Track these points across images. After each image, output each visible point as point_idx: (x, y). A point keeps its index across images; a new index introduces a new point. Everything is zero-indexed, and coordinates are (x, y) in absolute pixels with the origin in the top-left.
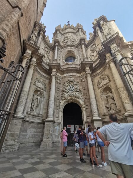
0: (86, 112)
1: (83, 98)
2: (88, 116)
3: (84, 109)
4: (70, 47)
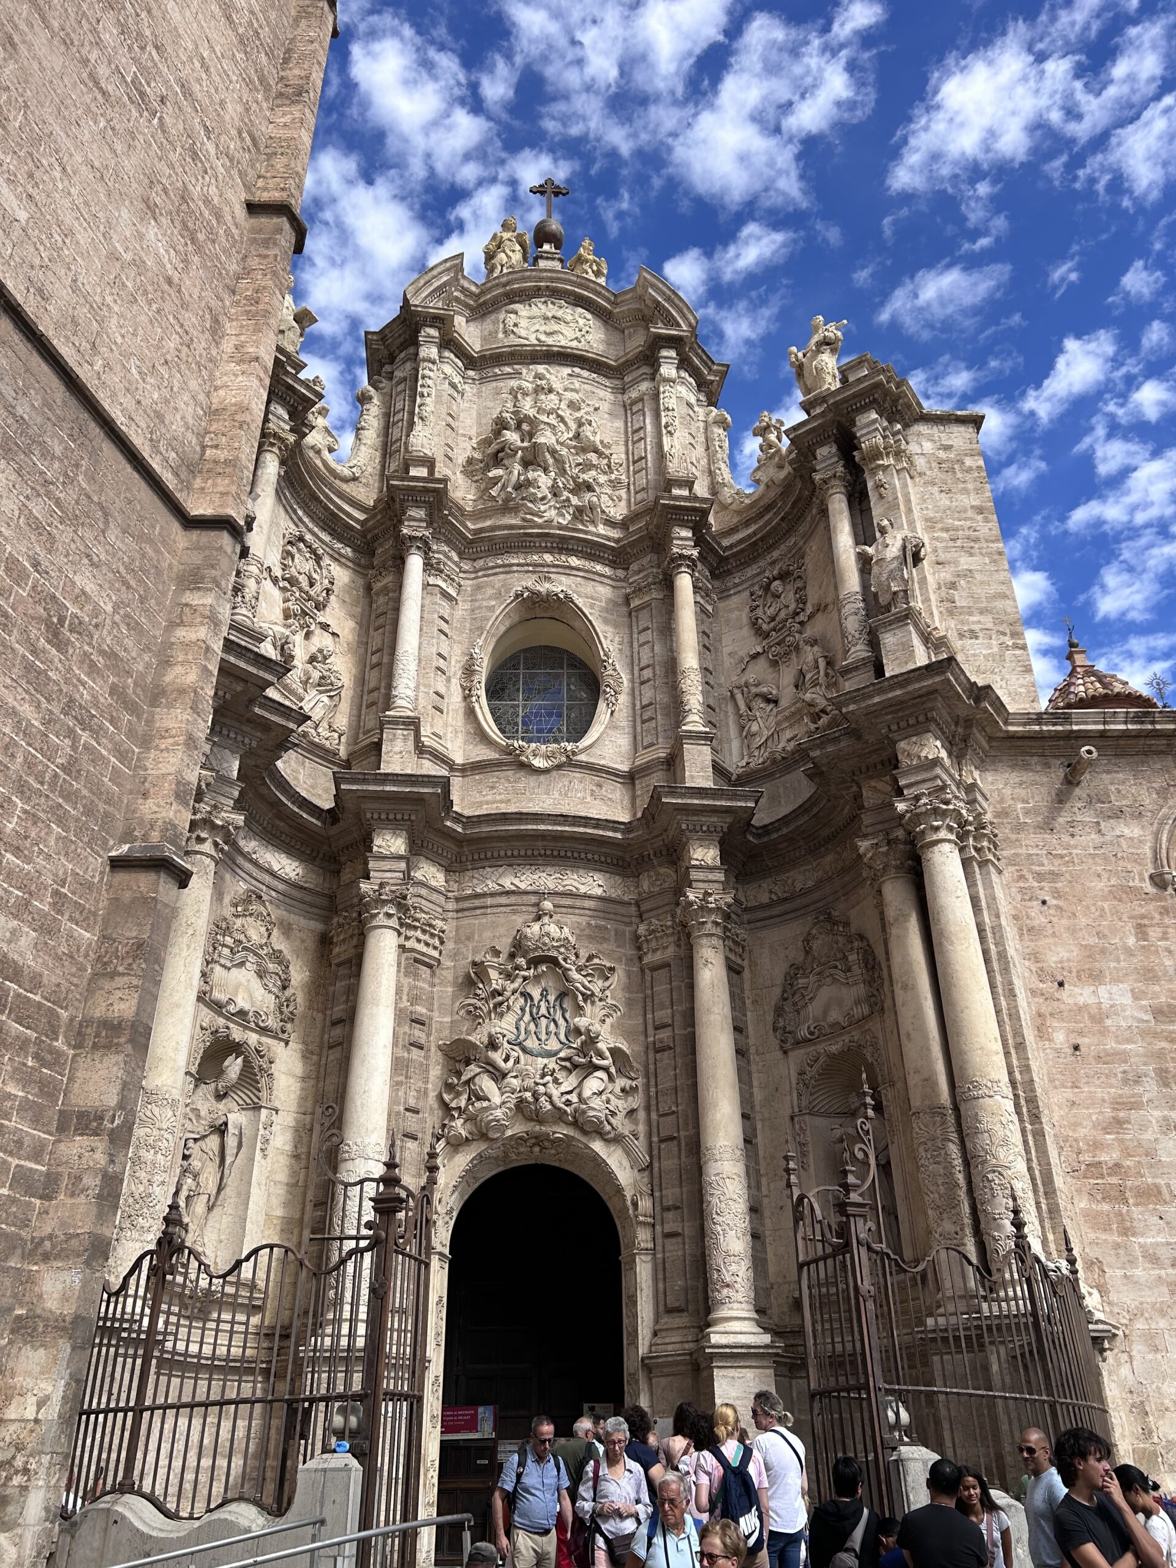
0: (660, 1272)
1: (641, 1128)
2: (670, 1311)
3: (643, 1236)
4: (548, 558)
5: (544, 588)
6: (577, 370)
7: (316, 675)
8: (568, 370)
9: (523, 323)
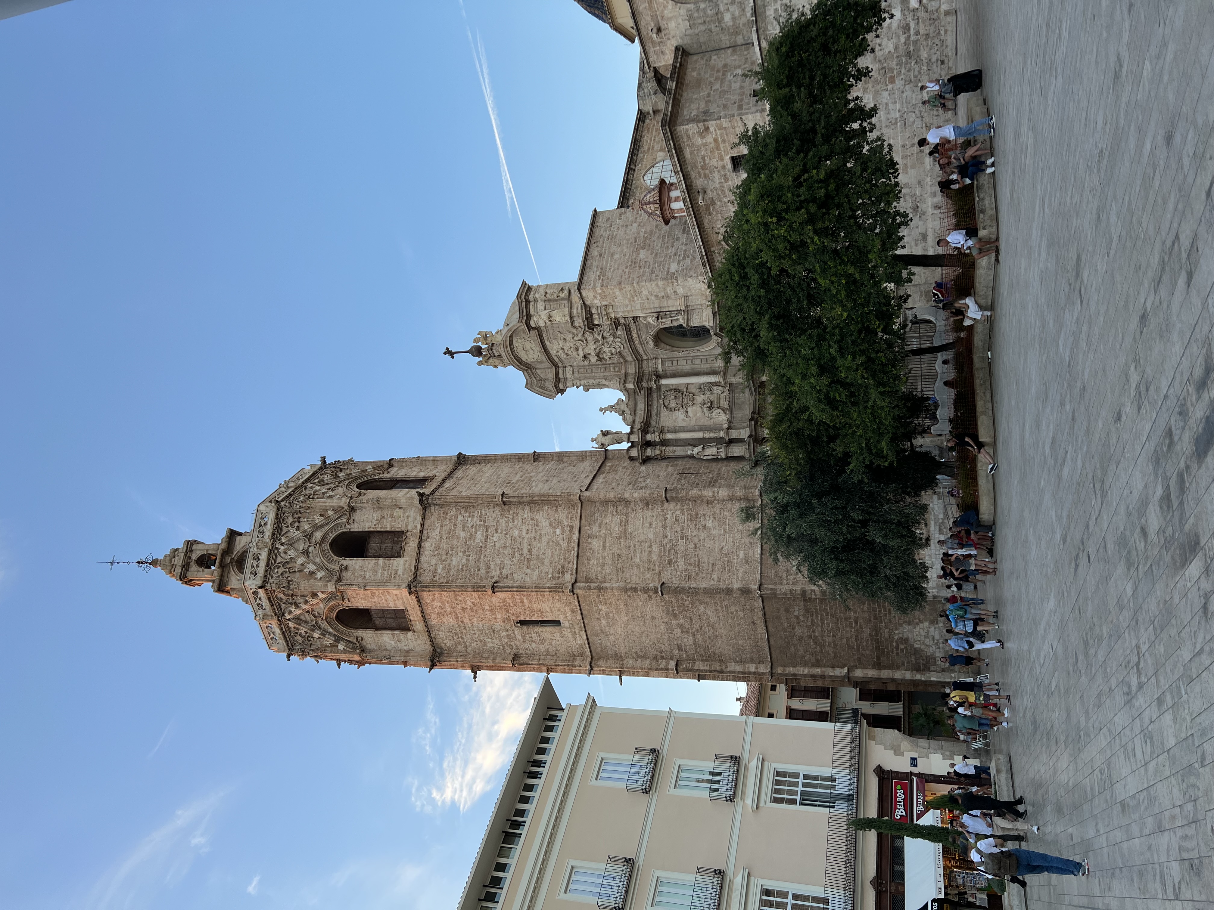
4: (637, 342)
5: (651, 344)
6: (546, 341)
7: (709, 393)
8: (547, 343)
9: (531, 357)
